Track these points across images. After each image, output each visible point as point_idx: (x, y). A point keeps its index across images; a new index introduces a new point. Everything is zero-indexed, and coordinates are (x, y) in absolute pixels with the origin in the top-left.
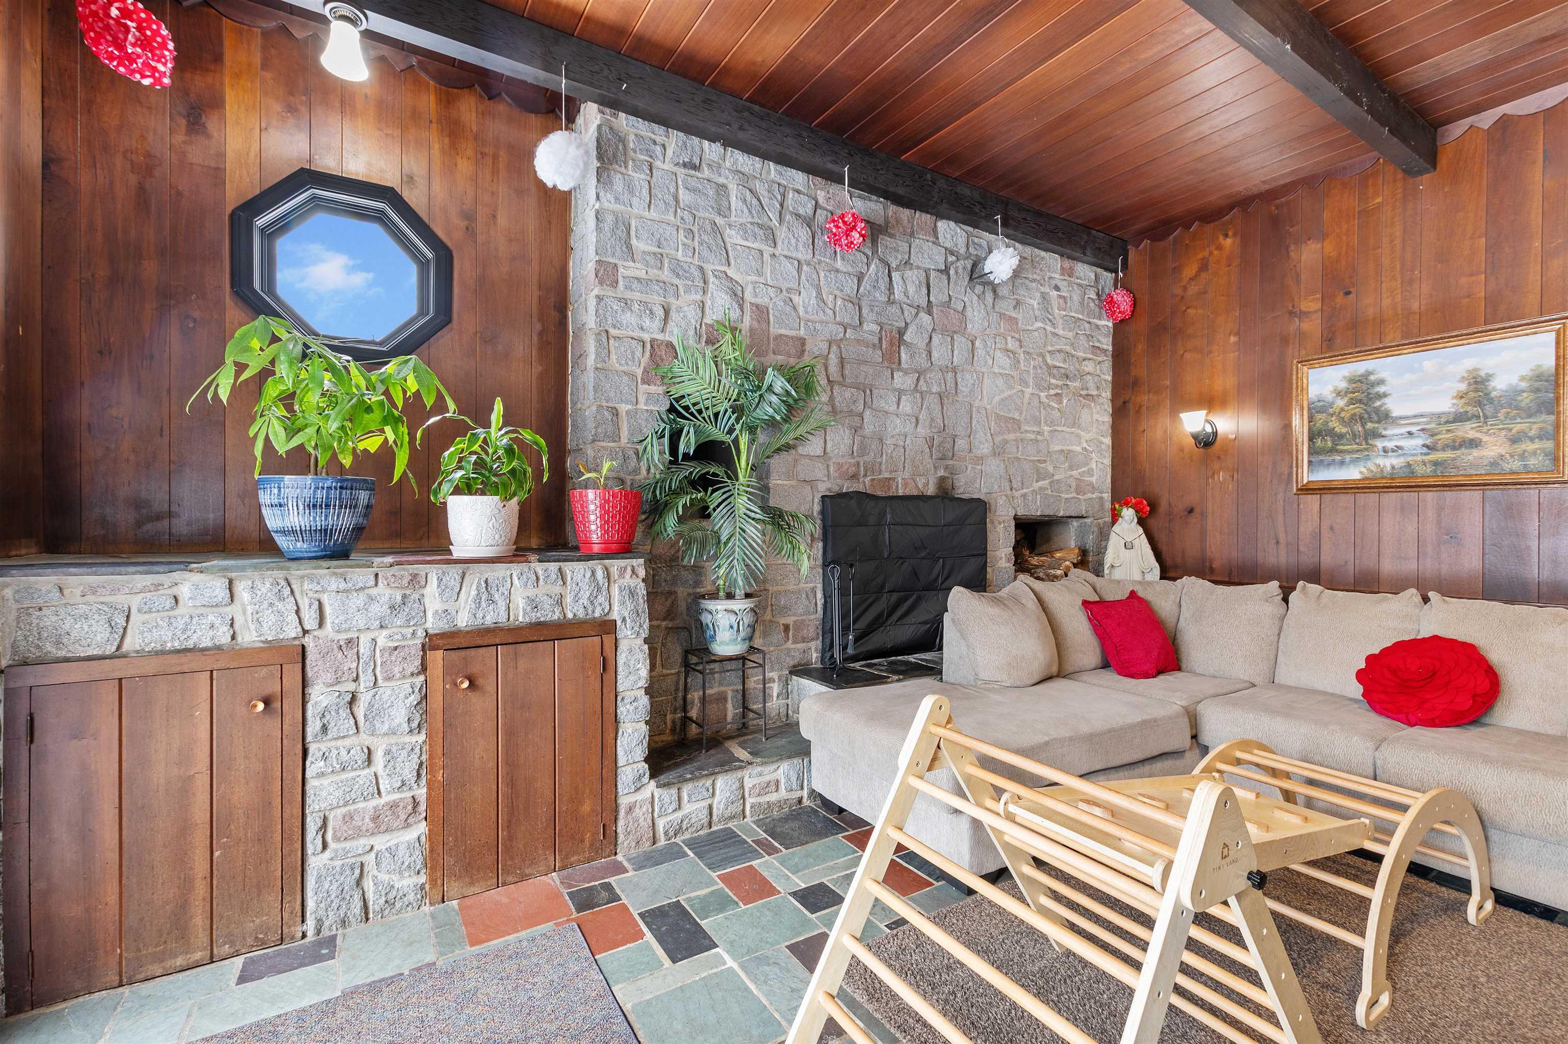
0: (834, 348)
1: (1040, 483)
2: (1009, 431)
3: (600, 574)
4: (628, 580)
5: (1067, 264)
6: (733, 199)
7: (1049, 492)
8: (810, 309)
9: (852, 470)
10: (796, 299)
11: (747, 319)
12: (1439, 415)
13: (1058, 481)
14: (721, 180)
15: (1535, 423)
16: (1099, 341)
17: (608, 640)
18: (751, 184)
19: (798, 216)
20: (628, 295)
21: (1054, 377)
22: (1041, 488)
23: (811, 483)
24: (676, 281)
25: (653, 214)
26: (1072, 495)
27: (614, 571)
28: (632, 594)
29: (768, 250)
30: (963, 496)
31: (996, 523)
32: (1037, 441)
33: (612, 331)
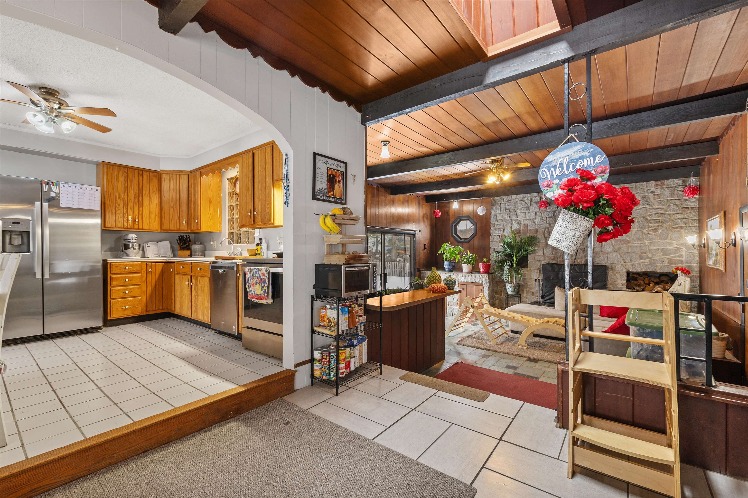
0: (546, 230)
1: (643, 261)
2: (622, 244)
3: (481, 276)
4: (485, 278)
5: (659, 183)
6: (519, 204)
7: (649, 263)
8: (539, 222)
9: (552, 258)
10: (535, 220)
11: (522, 227)
13: (654, 260)
14: (516, 201)
16: (688, 205)
17: (482, 287)
18: (523, 199)
19: (535, 202)
20: (497, 228)
21: (651, 223)
22: (643, 262)
23: (540, 261)
24: (506, 223)
25: (501, 212)
26: (666, 265)
27: (483, 276)
28: (486, 280)
29: (527, 212)
30: (598, 265)
31: (615, 273)
32: (640, 246)
33: (494, 235)
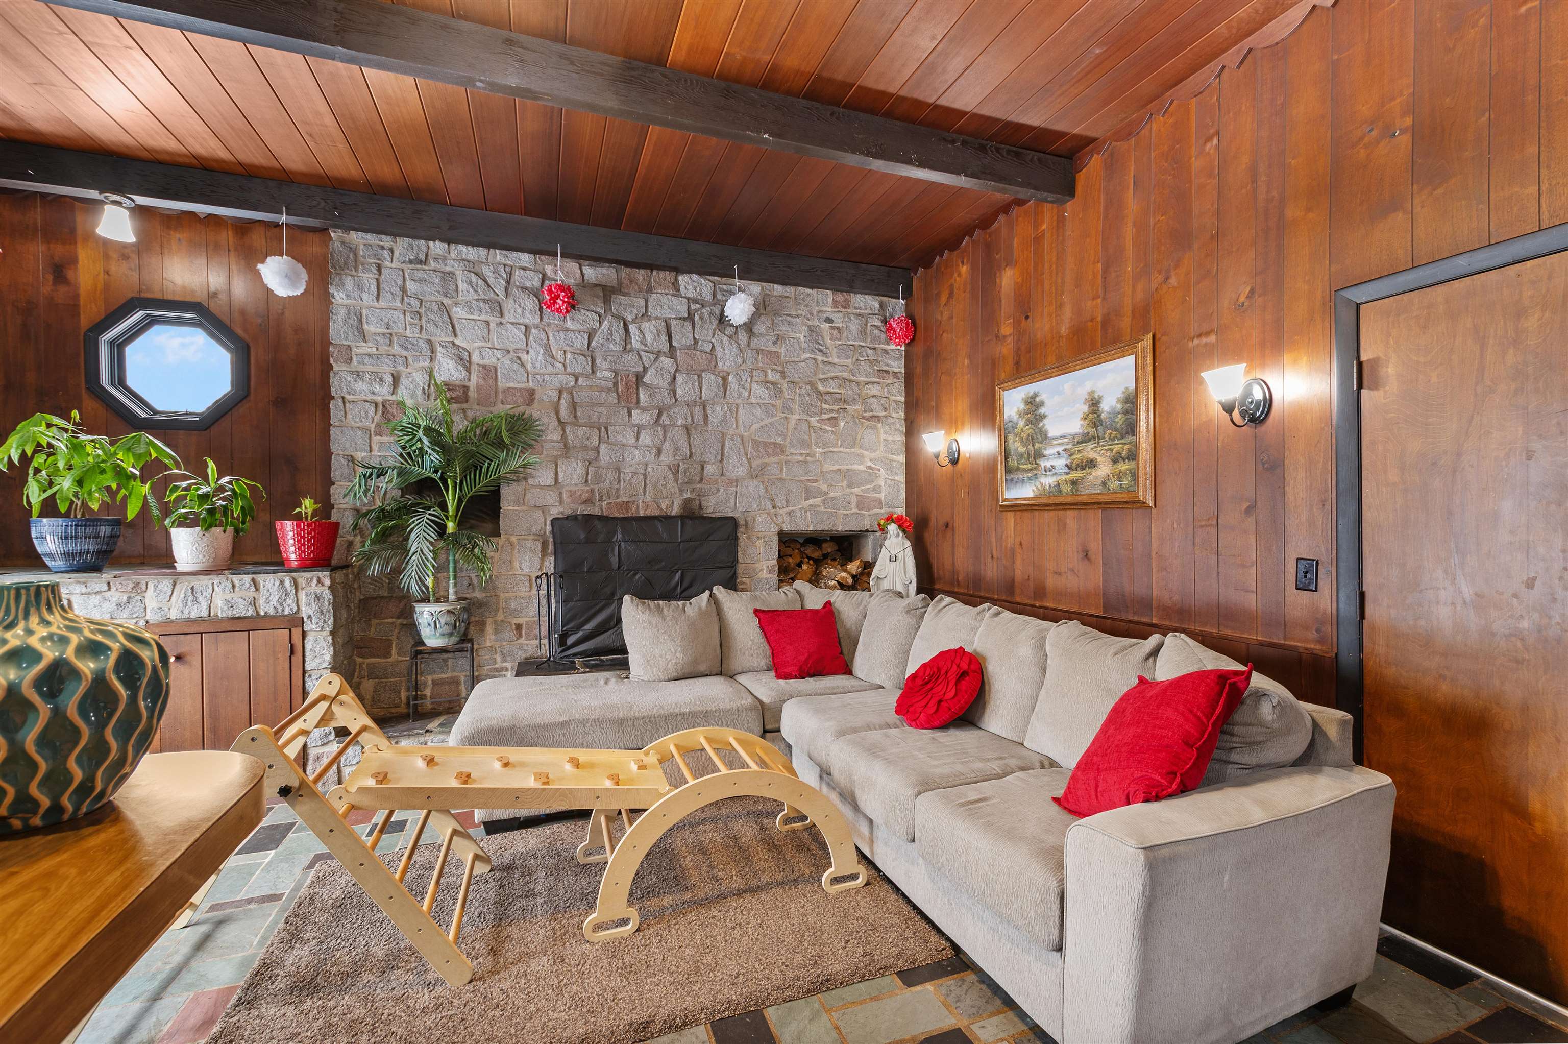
0: (565, 395)
1: (811, 501)
2: (769, 455)
3: (287, 583)
4: (314, 587)
5: (840, 297)
6: (460, 283)
7: (822, 509)
8: (538, 365)
9: (585, 496)
10: (524, 357)
11: (474, 378)
12: (1073, 436)
13: (833, 499)
14: (448, 269)
15: (1125, 444)
16: (887, 365)
17: (297, 633)
18: (477, 269)
19: (524, 289)
20: (361, 368)
21: (826, 402)
22: (811, 505)
23: (544, 509)
24: (404, 353)
25: (382, 304)
26: (853, 511)
27: (302, 582)
28: (318, 598)
29: (493, 319)
30: (713, 515)
31: (754, 538)
32: (806, 462)
33: (348, 397)
